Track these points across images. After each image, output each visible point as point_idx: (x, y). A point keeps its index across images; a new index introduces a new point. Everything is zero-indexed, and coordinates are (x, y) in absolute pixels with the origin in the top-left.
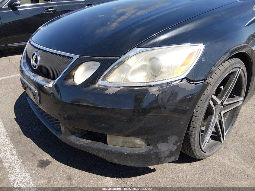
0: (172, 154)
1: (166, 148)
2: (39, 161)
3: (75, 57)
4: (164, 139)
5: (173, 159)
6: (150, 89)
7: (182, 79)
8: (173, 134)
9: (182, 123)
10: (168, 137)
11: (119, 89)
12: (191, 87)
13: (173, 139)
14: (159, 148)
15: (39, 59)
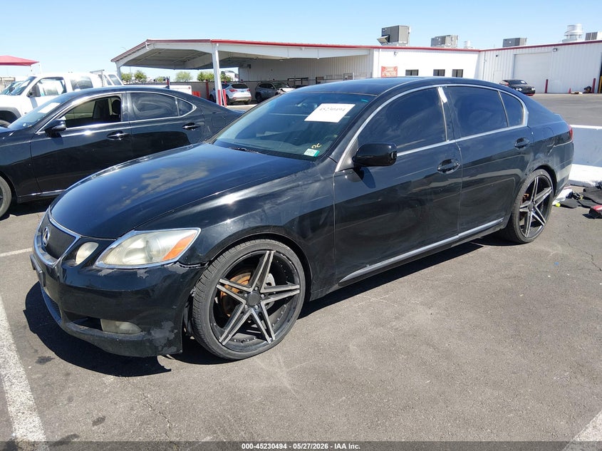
0: (170, 343)
1: (161, 336)
2: (40, 357)
3: (78, 236)
4: (158, 325)
5: (174, 349)
6: (138, 271)
7: (175, 263)
8: (167, 320)
9: (175, 307)
10: (162, 323)
11: (111, 271)
12: (182, 270)
13: (168, 325)
14: (153, 334)
15: (49, 235)
